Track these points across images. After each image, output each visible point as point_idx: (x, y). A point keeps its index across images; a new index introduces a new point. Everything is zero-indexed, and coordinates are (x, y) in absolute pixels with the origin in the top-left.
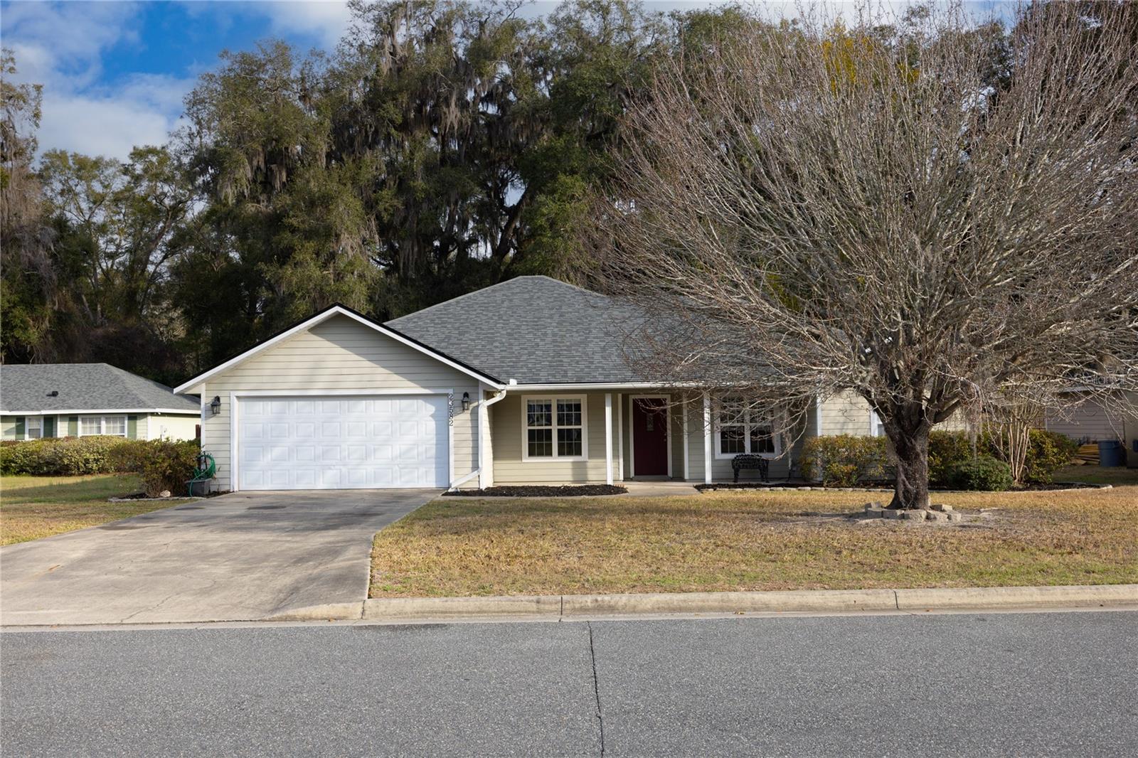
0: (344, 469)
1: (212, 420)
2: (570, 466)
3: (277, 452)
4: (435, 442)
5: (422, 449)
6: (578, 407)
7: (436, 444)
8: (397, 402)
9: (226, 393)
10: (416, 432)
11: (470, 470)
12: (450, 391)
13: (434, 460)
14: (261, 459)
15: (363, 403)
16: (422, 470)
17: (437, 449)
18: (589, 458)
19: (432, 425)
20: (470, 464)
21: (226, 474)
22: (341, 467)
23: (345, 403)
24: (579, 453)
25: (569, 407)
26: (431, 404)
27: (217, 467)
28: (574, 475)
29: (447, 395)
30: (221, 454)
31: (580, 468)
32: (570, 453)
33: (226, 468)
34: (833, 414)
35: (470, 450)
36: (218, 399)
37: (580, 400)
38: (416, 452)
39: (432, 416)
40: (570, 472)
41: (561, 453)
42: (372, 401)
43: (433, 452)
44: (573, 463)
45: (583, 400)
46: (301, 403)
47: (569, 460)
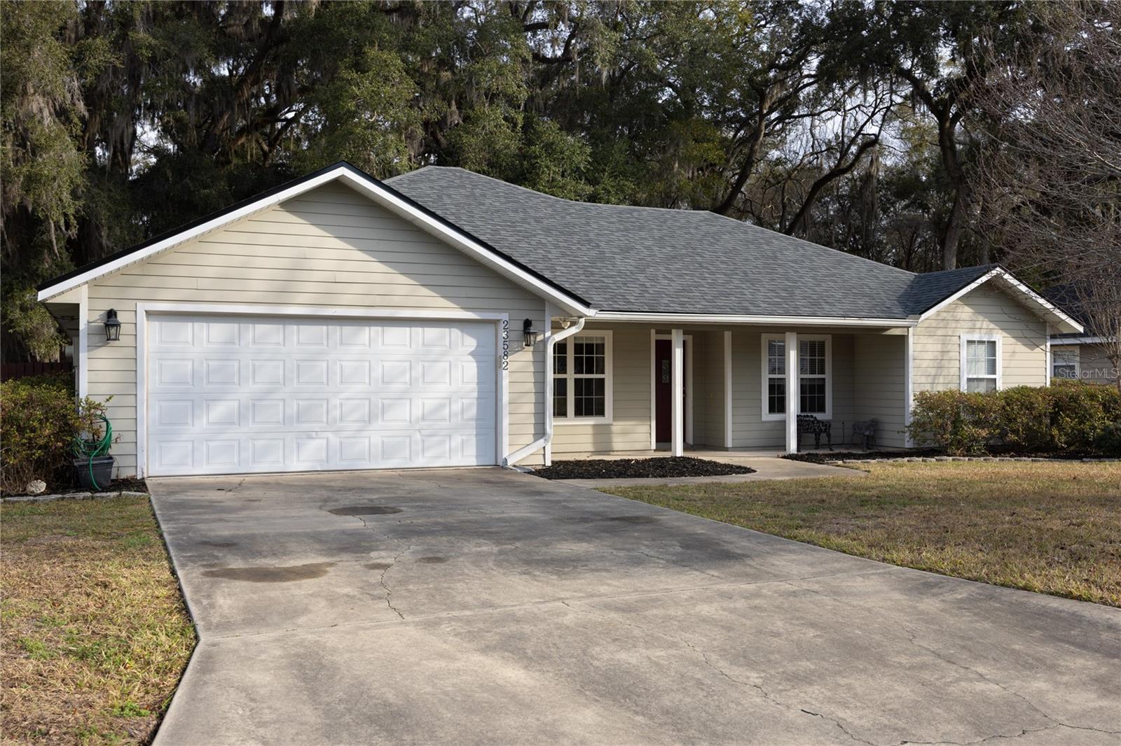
0: (334, 440)
1: (104, 352)
2: (590, 430)
3: (220, 410)
4: (475, 395)
5: (456, 407)
6: (601, 348)
7: (478, 398)
8: (418, 331)
9: (129, 305)
10: (448, 380)
11: (530, 438)
12: (504, 316)
13: (473, 423)
14: (190, 421)
15: (366, 332)
16: (457, 440)
17: (478, 405)
18: (615, 418)
19: (471, 369)
20: (531, 429)
21: (129, 448)
22: (330, 435)
23: (335, 330)
24: (601, 412)
25: (590, 348)
26: (473, 337)
27: (114, 436)
28: (595, 443)
29: (495, 322)
30: (121, 413)
31: (602, 434)
32: (589, 413)
33: (129, 437)
34: (925, 364)
35: (530, 408)
36: (111, 314)
37: (603, 339)
38: (447, 411)
39: (472, 354)
40: (589, 439)
41: (578, 413)
42: (380, 329)
43: (473, 412)
44: (594, 426)
45: (608, 336)
46: (261, 328)
47: (589, 421)
